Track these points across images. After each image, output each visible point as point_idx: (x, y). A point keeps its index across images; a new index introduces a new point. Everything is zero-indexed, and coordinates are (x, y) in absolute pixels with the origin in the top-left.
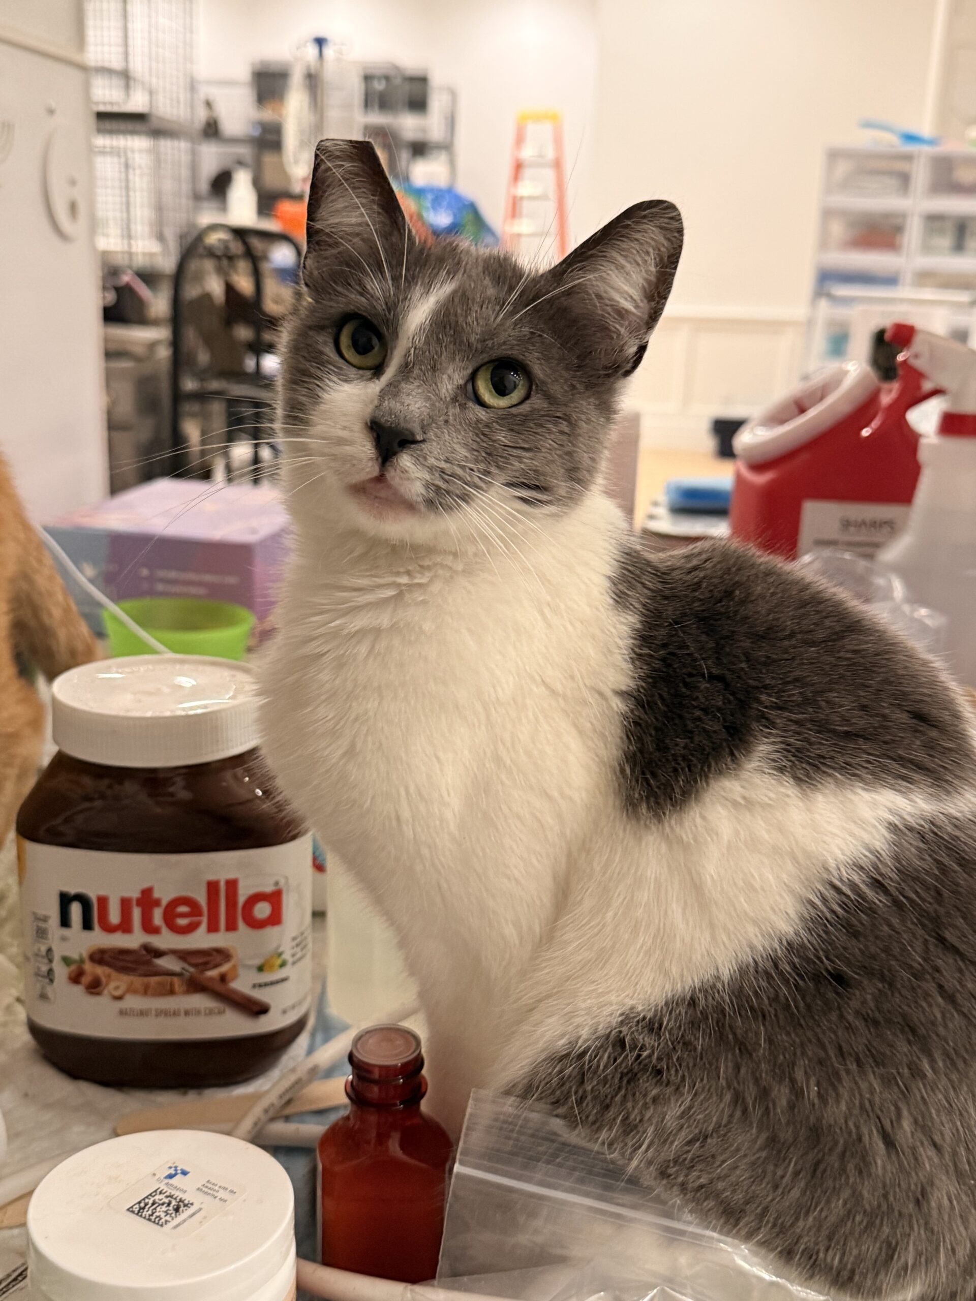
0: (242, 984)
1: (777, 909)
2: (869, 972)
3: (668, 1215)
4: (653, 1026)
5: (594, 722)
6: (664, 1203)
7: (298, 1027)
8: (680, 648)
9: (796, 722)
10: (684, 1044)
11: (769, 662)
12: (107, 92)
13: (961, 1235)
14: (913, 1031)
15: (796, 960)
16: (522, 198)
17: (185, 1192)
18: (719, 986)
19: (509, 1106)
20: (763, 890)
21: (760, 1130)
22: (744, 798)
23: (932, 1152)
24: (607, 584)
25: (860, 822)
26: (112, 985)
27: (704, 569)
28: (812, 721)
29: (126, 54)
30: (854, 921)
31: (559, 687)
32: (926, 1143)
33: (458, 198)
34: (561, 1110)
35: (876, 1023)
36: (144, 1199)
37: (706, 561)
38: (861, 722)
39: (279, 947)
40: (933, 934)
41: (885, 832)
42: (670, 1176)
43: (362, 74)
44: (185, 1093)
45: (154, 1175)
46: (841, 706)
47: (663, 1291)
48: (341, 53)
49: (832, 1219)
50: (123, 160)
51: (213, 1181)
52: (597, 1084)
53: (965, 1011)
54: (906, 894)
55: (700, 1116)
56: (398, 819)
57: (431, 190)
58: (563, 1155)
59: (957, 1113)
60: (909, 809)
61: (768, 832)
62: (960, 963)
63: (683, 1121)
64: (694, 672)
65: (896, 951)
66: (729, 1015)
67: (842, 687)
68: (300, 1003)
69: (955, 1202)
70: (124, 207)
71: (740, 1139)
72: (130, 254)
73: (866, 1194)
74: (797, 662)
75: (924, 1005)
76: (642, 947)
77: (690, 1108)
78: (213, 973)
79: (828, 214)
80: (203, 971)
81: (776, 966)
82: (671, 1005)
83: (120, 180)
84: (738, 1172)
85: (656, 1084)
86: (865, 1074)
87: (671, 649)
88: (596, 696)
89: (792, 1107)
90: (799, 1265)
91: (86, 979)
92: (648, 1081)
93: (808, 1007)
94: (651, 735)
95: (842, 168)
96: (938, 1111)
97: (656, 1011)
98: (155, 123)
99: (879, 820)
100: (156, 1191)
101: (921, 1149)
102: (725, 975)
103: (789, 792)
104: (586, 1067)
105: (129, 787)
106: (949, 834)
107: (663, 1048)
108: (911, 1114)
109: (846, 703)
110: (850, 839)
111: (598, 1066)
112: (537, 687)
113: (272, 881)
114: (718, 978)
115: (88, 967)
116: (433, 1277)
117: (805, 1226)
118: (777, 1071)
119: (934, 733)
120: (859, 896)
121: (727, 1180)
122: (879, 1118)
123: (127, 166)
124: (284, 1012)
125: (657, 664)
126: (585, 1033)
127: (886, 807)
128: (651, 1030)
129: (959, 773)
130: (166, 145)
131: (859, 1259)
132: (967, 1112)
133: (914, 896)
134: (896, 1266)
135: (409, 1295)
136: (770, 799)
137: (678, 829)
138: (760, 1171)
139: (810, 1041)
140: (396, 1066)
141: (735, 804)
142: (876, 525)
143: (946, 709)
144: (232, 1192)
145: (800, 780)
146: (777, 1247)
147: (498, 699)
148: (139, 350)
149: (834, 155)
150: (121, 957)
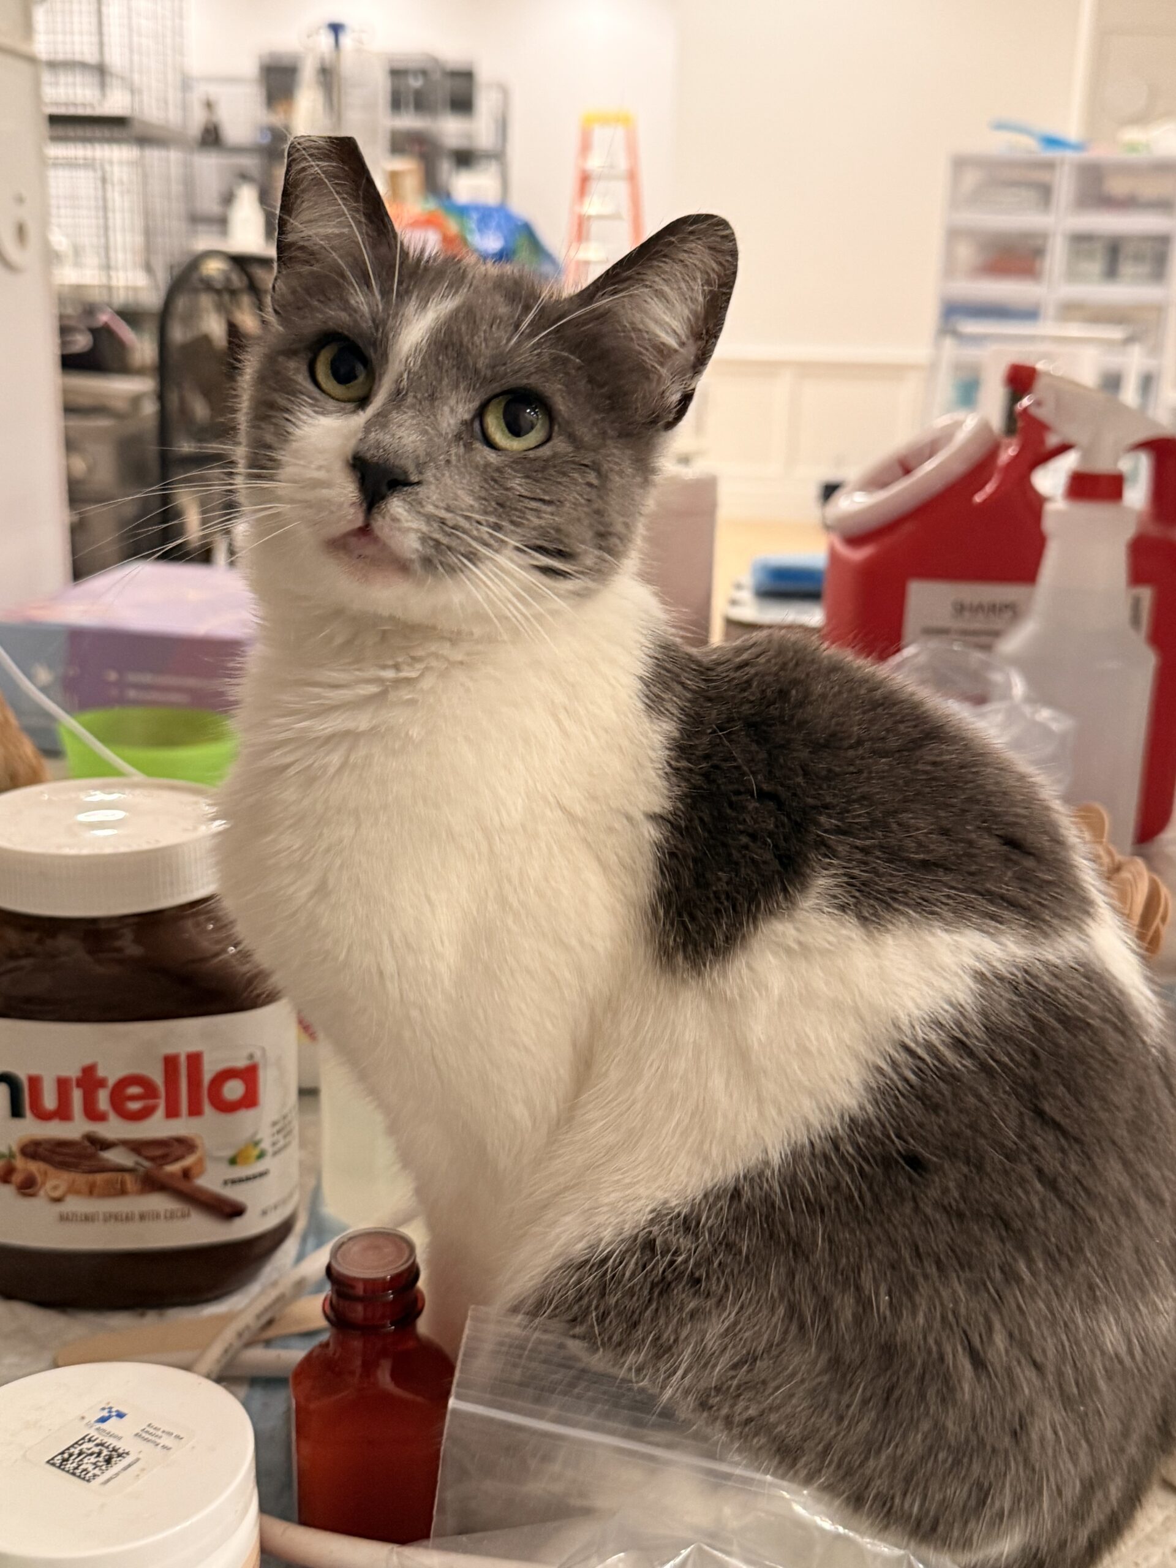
0: (211, 1181)
1: (837, 1078)
2: (951, 1154)
3: (711, 1455)
4: (688, 1224)
5: (621, 853)
6: (705, 1439)
7: (283, 1231)
8: (725, 760)
9: (862, 850)
10: (727, 1245)
11: (831, 775)
12: (79, 91)
13: (1069, 1473)
14: (1007, 1226)
15: (861, 1140)
16: (589, 217)
17: (120, 1438)
18: (768, 1173)
19: (515, 1326)
20: (820, 1053)
21: (820, 1349)
22: (800, 943)
23: (1031, 1373)
24: (640, 686)
25: (939, 969)
26: (49, 1185)
27: (758, 664)
28: (881, 847)
29: (101, 44)
30: (929, 1090)
31: (578, 810)
32: (1023, 1361)
33: (509, 217)
34: (579, 1330)
35: (960, 1215)
36: (68, 1449)
37: (758, 656)
38: (941, 848)
39: (255, 1134)
40: (1029, 1105)
41: (969, 981)
42: (712, 1407)
43: (387, 68)
44: (143, 1315)
45: (83, 1418)
46: (918, 829)
47: (700, 1550)
48: (361, 42)
49: (909, 1458)
50: (99, 174)
51: (156, 1425)
52: (623, 1297)
53: (1069, 1198)
54: (997, 1058)
55: (747, 1334)
56: (381, 974)
57: (477, 208)
58: (583, 1384)
59: (1062, 1324)
60: (1000, 954)
61: (827, 983)
62: (1063, 1141)
63: (727, 1340)
64: (742, 789)
65: (985, 1126)
66: (779, 1209)
67: (919, 806)
68: (284, 1202)
69: (1061, 1433)
70: (102, 232)
71: (796, 1360)
72: (109, 288)
73: (950, 1425)
74: (865, 775)
75: (1020, 1192)
76: (677, 1124)
77: (735, 1323)
78: (175, 1168)
79: (954, 234)
80: (162, 1165)
81: (837, 1148)
82: (712, 1197)
83: (96, 199)
84: (794, 1401)
85: (694, 1294)
86: (947, 1278)
87: (715, 761)
88: (625, 821)
89: (858, 1320)
90: (869, 1515)
91: (17, 1178)
92: (683, 1291)
93: (876, 1199)
94: (689, 868)
95: (971, 178)
96: (1038, 1324)
97: (693, 1206)
98: (137, 129)
99: (963, 968)
100: (83, 1438)
101: (1018, 1370)
102: (775, 1159)
103: (854, 936)
104: (609, 1276)
105: (64, 942)
106: (1046, 985)
107: (702, 1251)
108: (1004, 1325)
109: (922, 824)
110: (925, 988)
111: (624, 1275)
112: (551, 811)
113: (245, 1053)
114: (767, 1163)
115: (20, 1163)
116: (427, 1536)
117: (877, 1466)
118: (840, 1277)
119: (1030, 863)
120: (939, 1060)
121: (782, 1410)
122: (965, 1332)
123: (104, 180)
124: (264, 1213)
125: (698, 780)
126: (607, 1234)
127: (971, 951)
128: (687, 1229)
129: (1059, 911)
130: (154, 155)
131: (944, 1504)
132: (1074, 1322)
133: (1006, 1059)
134: (988, 1513)
135: (395, 1558)
136: (829, 943)
137: (720, 983)
138: (822, 1399)
139: (879, 1239)
140: (384, 1279)
141: (789, 951)
142: (995, 609)
143: (1045, 833)
144: (178, 1437)
145: (866, 919)
146: (844, 1492)
147: (502, 824)
148: (120, 405)
149: (960, 163)
150: (58, 1150)
